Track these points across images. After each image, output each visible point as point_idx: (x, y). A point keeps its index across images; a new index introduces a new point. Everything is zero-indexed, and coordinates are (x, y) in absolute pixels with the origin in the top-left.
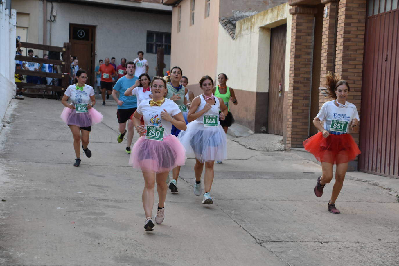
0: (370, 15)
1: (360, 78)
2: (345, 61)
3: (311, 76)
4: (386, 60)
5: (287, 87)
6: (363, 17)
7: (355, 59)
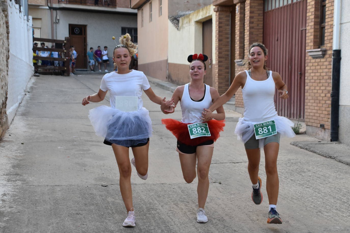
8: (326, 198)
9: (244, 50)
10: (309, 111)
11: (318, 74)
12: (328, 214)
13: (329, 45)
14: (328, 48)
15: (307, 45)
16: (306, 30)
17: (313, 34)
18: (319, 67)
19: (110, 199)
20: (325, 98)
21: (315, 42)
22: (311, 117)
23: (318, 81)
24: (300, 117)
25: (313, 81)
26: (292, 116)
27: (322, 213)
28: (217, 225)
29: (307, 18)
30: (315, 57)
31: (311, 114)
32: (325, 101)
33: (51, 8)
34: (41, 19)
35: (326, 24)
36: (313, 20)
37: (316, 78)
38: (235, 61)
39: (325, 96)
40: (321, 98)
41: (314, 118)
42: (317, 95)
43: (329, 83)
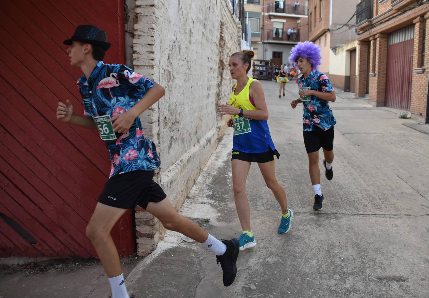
0: (389, 45)
1: (385, 69)
2: (379, 62)
3: (366, 69)
4: (396, 62)
5: (357, 73)
6: (386, 45)
7: (383, 62)
8: (422, 157)
9: (375, 68)
10: (413, 105)
11: (419, 83)
12: (422, 166)
13: (427, 66)
14: (426, 68)
15: (413, 66)
16: (413, 57)
17: (417, 59)
18: (420, 79)
19: (294, 152)
20: (423, 98)
21: (418, 64)
22: (414, 109)
23: (420, 87)
24: (407, 108)
25: (416, 87)
26: (403, 107)
27: (419, 166)
28: (356, 170)
29: (414, 50)
30: (418, 73)
31: (415, 107)
32: (423, 99)
33: (263, 43)
34: (257, 49)
35: (425, 54)
36: (418, 51)
37: (418, 85)
38: (370, 74)
39: (424, 96)
40: (421, 98)
41: (416, 109)
42: (418, 95)
43: (426, 89)
